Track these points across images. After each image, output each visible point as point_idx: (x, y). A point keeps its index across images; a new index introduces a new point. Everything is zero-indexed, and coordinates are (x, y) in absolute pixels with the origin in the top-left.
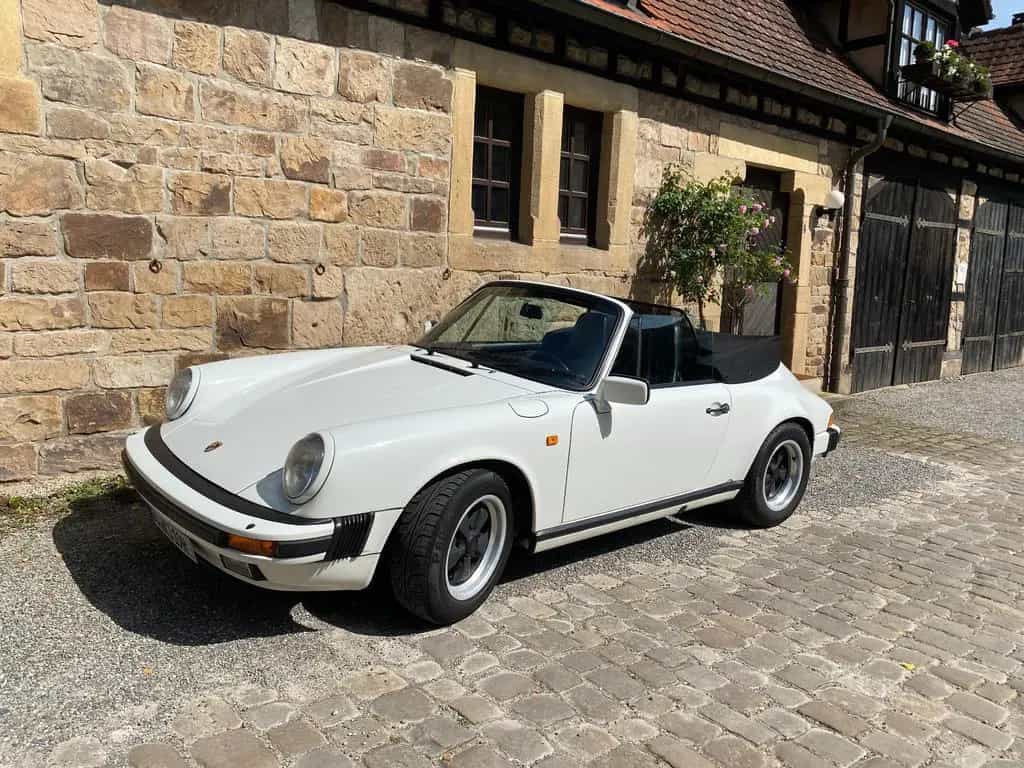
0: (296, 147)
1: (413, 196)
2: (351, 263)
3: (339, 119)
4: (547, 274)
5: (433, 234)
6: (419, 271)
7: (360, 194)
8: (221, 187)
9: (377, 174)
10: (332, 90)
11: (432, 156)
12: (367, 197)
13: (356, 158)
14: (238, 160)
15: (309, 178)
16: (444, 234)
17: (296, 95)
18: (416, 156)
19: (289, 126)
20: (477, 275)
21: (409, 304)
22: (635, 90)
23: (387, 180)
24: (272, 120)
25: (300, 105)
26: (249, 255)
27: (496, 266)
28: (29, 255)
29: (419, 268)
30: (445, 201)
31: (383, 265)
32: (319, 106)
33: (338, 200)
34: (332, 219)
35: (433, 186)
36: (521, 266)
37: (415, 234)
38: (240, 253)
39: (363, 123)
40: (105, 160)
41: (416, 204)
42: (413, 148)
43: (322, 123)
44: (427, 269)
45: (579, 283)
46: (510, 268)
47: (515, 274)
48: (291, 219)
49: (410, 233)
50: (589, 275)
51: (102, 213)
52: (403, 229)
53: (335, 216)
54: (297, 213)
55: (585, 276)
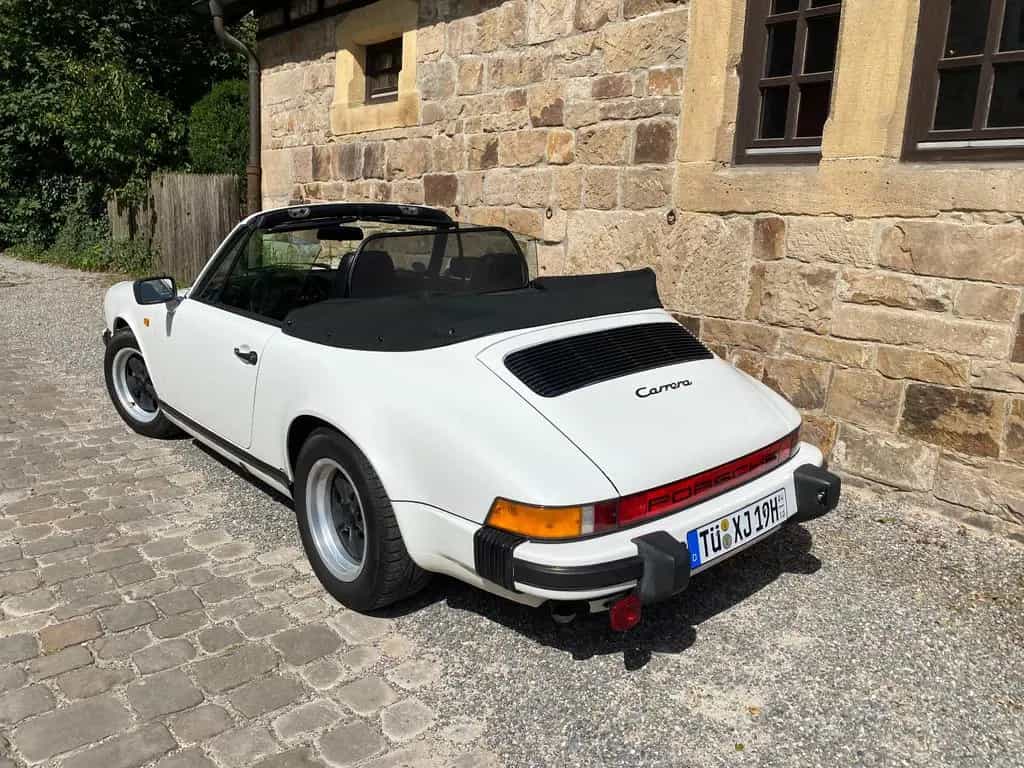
0: (539, 97)
1: (638, 122)
2: (575, 206)
3: (576, 56)
4: (849, 218)
5: (659, 166)
6: (640, 214)
7: (584, 130)
8: (492, 142)
9: (602, 105)
10: (570, 26)
11: (663, 67)
12: (592, 133)
13: (586, 92)
14: (501, 118)
15: (548, 123)
16: (674, 165)
17: (545, 44)
18: (646, 73)
19: (537, 77)
20: (720, 219)
21: (626, 254)
23: (610, 109)
24: (525, 75)
25: (547, 52)
26: (506, 201)
27: (748, 205)
29: (639, 210)
30: (676, 121)
31: (603, 208)
32: (560, 48)
33: (566, 139)
34: (561, 161)
35: (662, 105)
36: (792, 202)
37: (639, 168)
38: (499, 199)
39: (596, 51)
40: (443, 135)
41: (640, 130)
42: (642, 63)
43: (563, 64)
44: (649, 211)
45: (932, 234)
46: (771, 207)
47: (781, 217)
48: (533, 165)
49: (633, 168)
50: (968, 222)
51: (438, 173)
52: (624, 163)
53: (564, 158)
54: (538, 159)
55: (956, 223)
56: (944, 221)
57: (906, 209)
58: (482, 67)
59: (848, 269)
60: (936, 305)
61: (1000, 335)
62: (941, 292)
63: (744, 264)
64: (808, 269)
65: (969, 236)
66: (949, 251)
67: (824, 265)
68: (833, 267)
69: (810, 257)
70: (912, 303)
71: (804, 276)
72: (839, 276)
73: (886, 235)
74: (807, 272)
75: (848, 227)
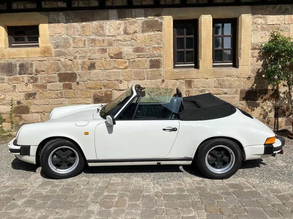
0: (113, 50)
1: (150, 59)
2: (130, 80)
3: (125, 40)
4: (207, 79)
5: (157, 69)
6: (153, 81)
7: (132, 60)
8: (93, 63)
9: (137, 54)
10: (122, 33)
11: (156, 46)
12: (135, 61)
13: (131, 50)
14: (98, 55)
15: (116, 57)
16: (162, 69)
17: (112, 36)
18: (151, 47)
19: (110, 44)
20: (176, 81)
21: (150, 91)
22: (249, 7)
23: (140, 55)
24: (106, 44)
25: (114, 38)
26: (101, 79)
27: (183, 77)
28: (52, 82)
29: (153, 80)
30: (162, 59)
31: (140, 80)
32: (119, 38)
33: (125, 62)
34: (124, 68)
35: (157, 55)
36: (194, 77)
37: (151, 70)
38: (98, 79)
39: (133, 40)
40: (67, 60)
41: (151, 61)
42: (149, 45)
43: (120, 42)
44: (156, 80)
45: (223, 81)
46: (190, 77)
47: (192, 79)
48: (112, 69)
49: (149, 70)
50: (229, 78)
51: (66, 72)
52: (147, 69)
53: (125, 67)
54: (114, 68)
55: (227, 78)
56: (225, 78)
57: (218, 76)
58: (85, 40)
59: (208, 89)
60: (226, 93)
61: (237, 97)
62: (227, 91)
63: (184, 90)
64: (199, 89)
65: (230, 80)
66: (227, 83)
67: (203, 88)
68: (205, 89)
69: (200, 87)
70: (221, 93)
71: (199, 91)
72: (206, 90)
73: (215, 82)
74: (200, 90)
75: (207, 80)
